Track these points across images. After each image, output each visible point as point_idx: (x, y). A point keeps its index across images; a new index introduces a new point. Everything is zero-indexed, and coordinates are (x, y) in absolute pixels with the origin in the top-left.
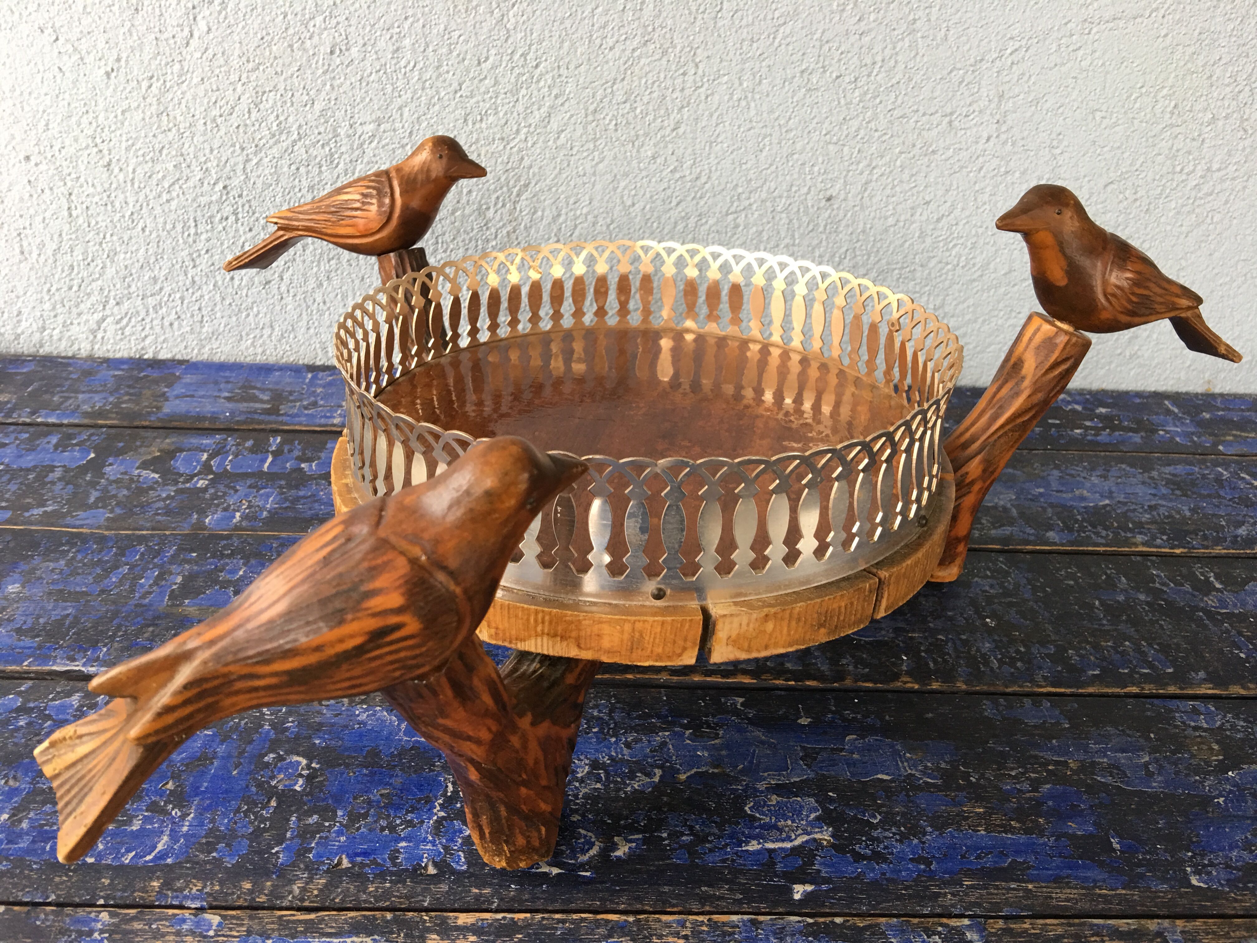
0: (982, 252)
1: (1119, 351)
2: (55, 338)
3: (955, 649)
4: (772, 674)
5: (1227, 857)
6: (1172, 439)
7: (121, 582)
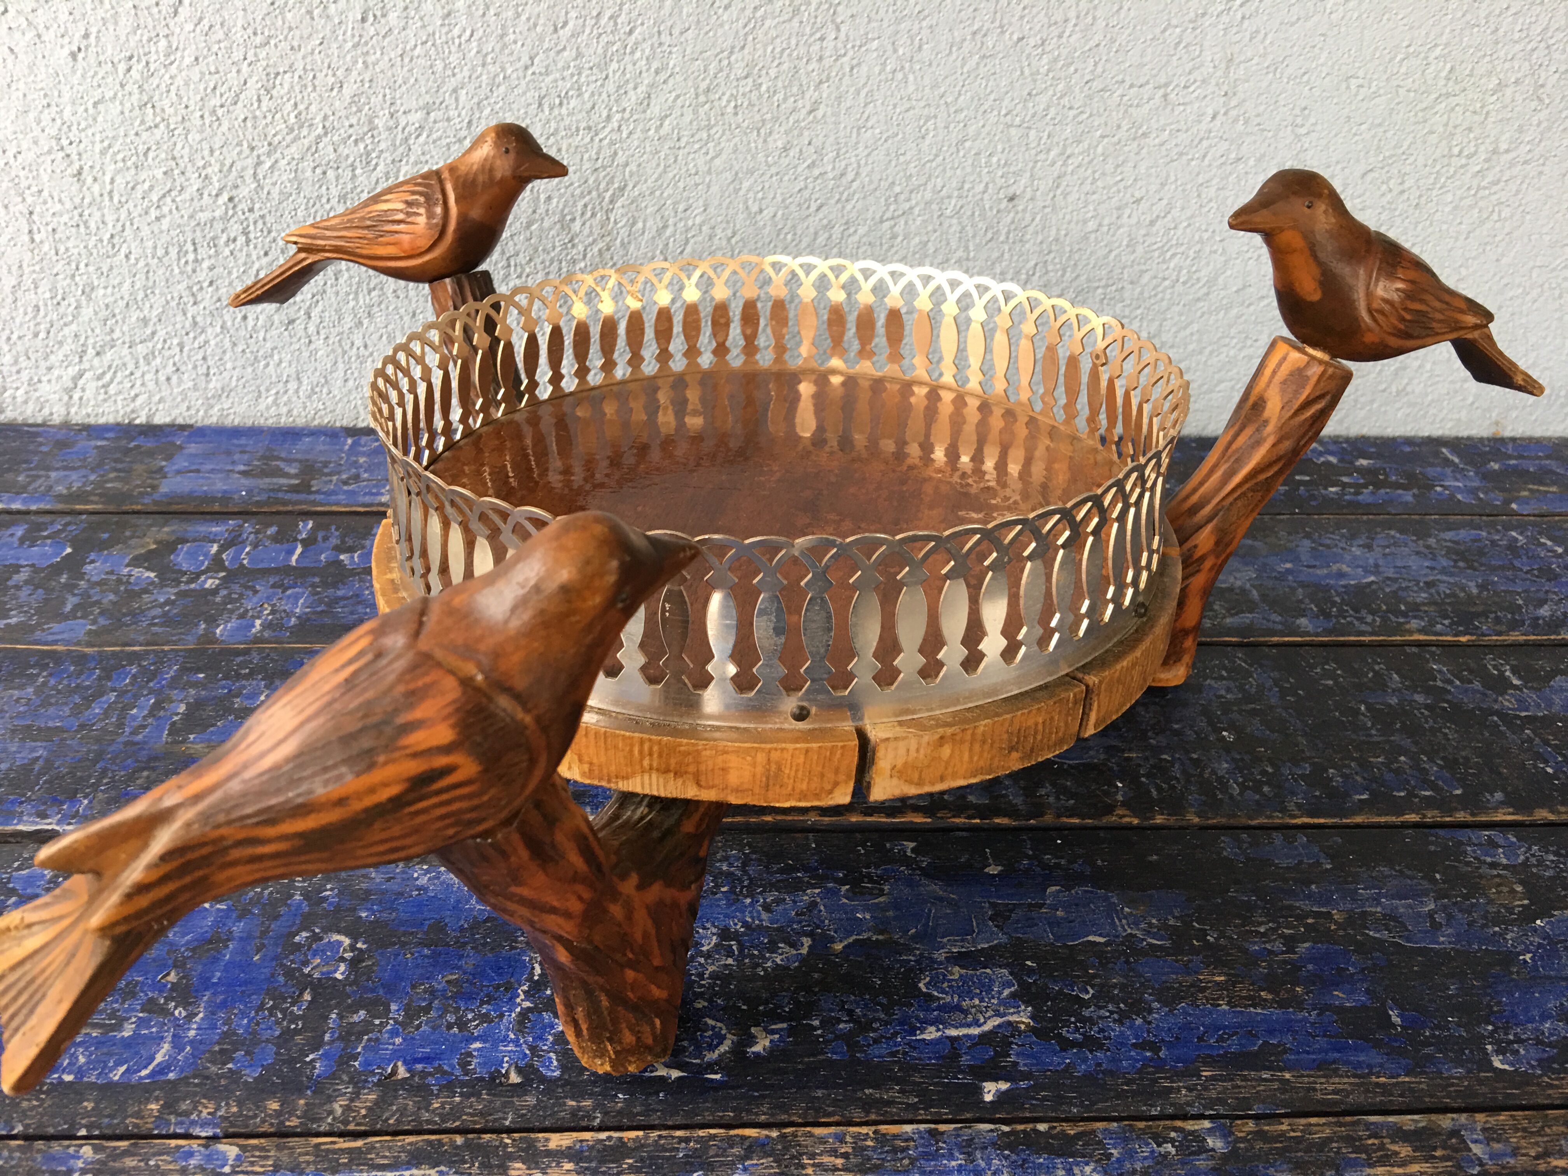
0: (1208, 264)
1: (1383, 386)
2: (19, 400)
3: (1184, 772)
4: (951, 810)
5: (1537, 1029)
6: (1452, 497)
7: (106, 714)
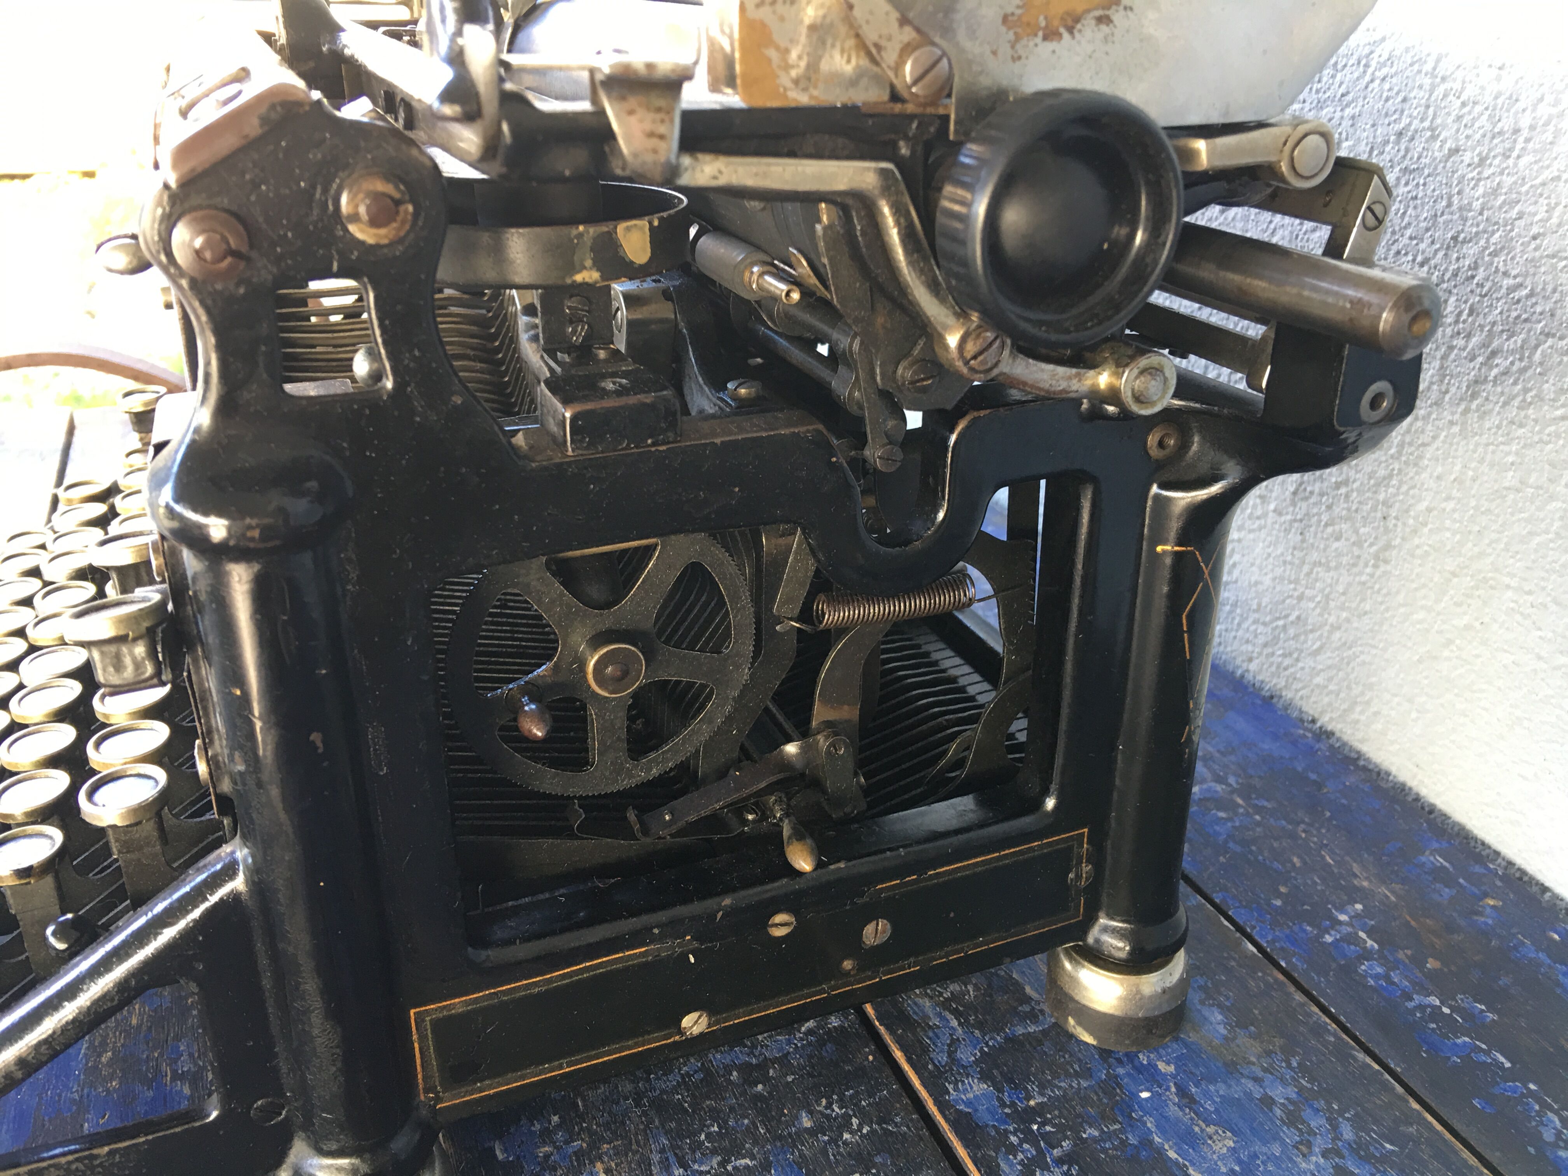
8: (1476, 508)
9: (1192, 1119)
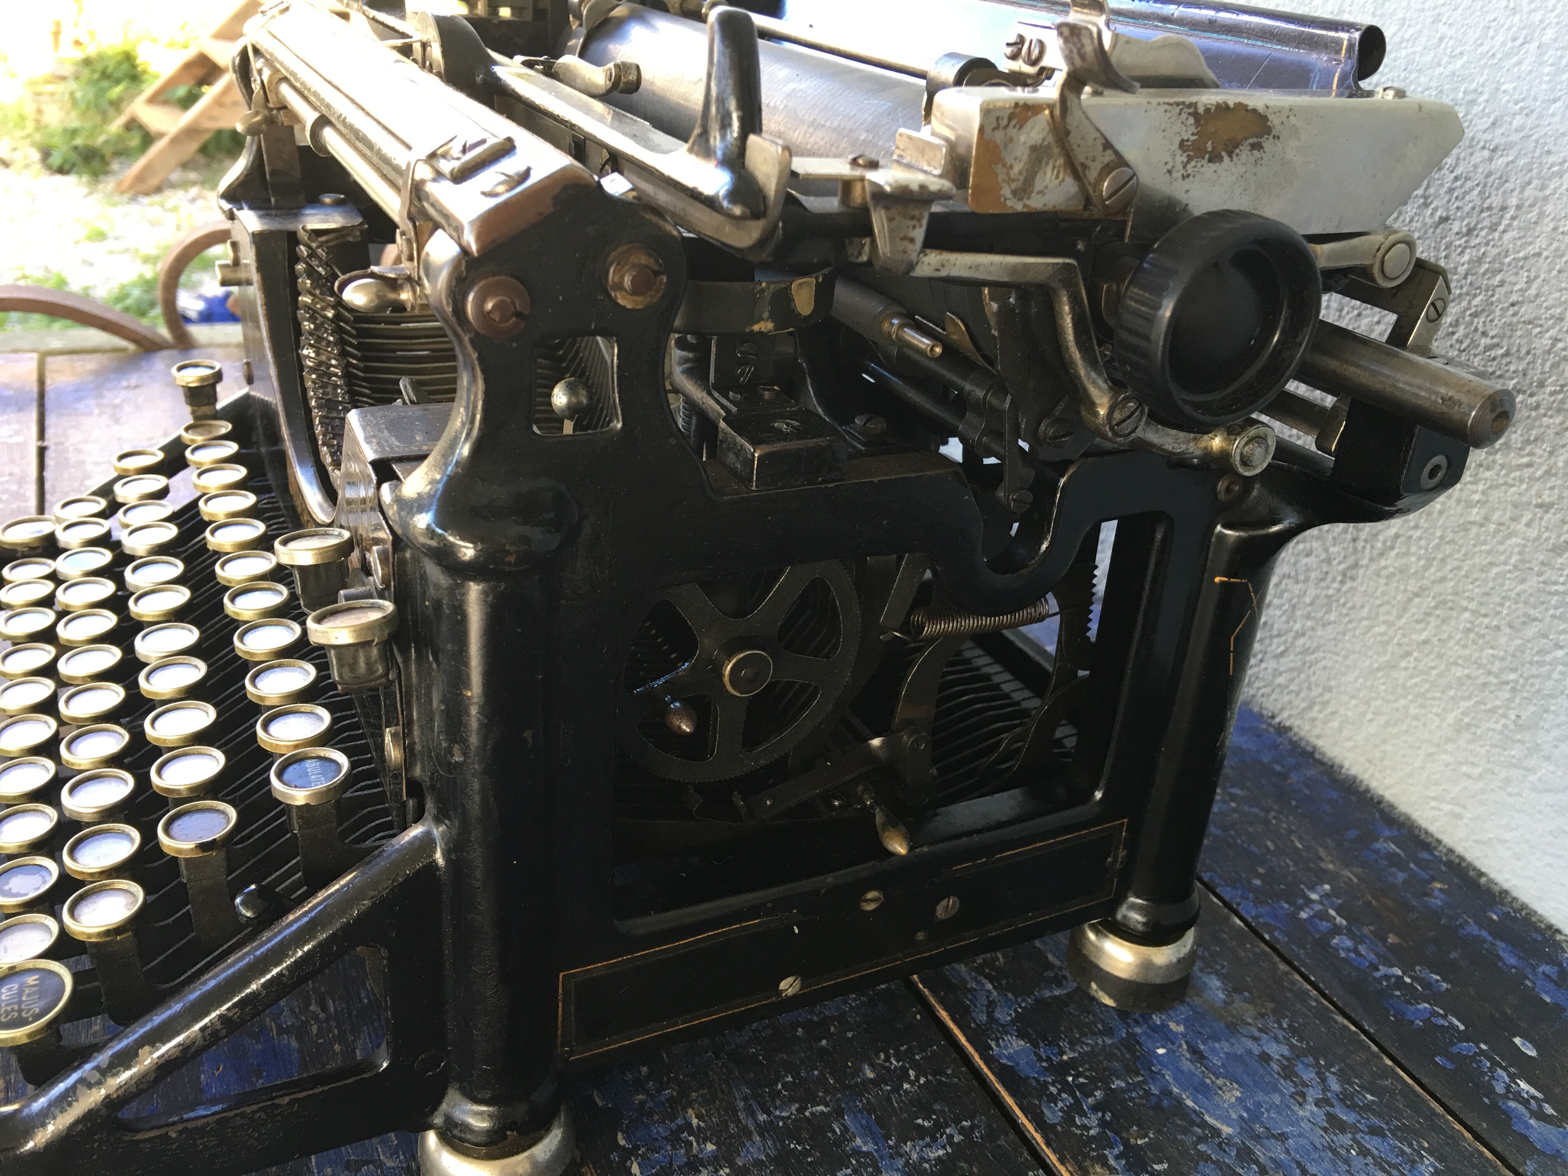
8: (1442, 538)
9: (1203, 1072)
